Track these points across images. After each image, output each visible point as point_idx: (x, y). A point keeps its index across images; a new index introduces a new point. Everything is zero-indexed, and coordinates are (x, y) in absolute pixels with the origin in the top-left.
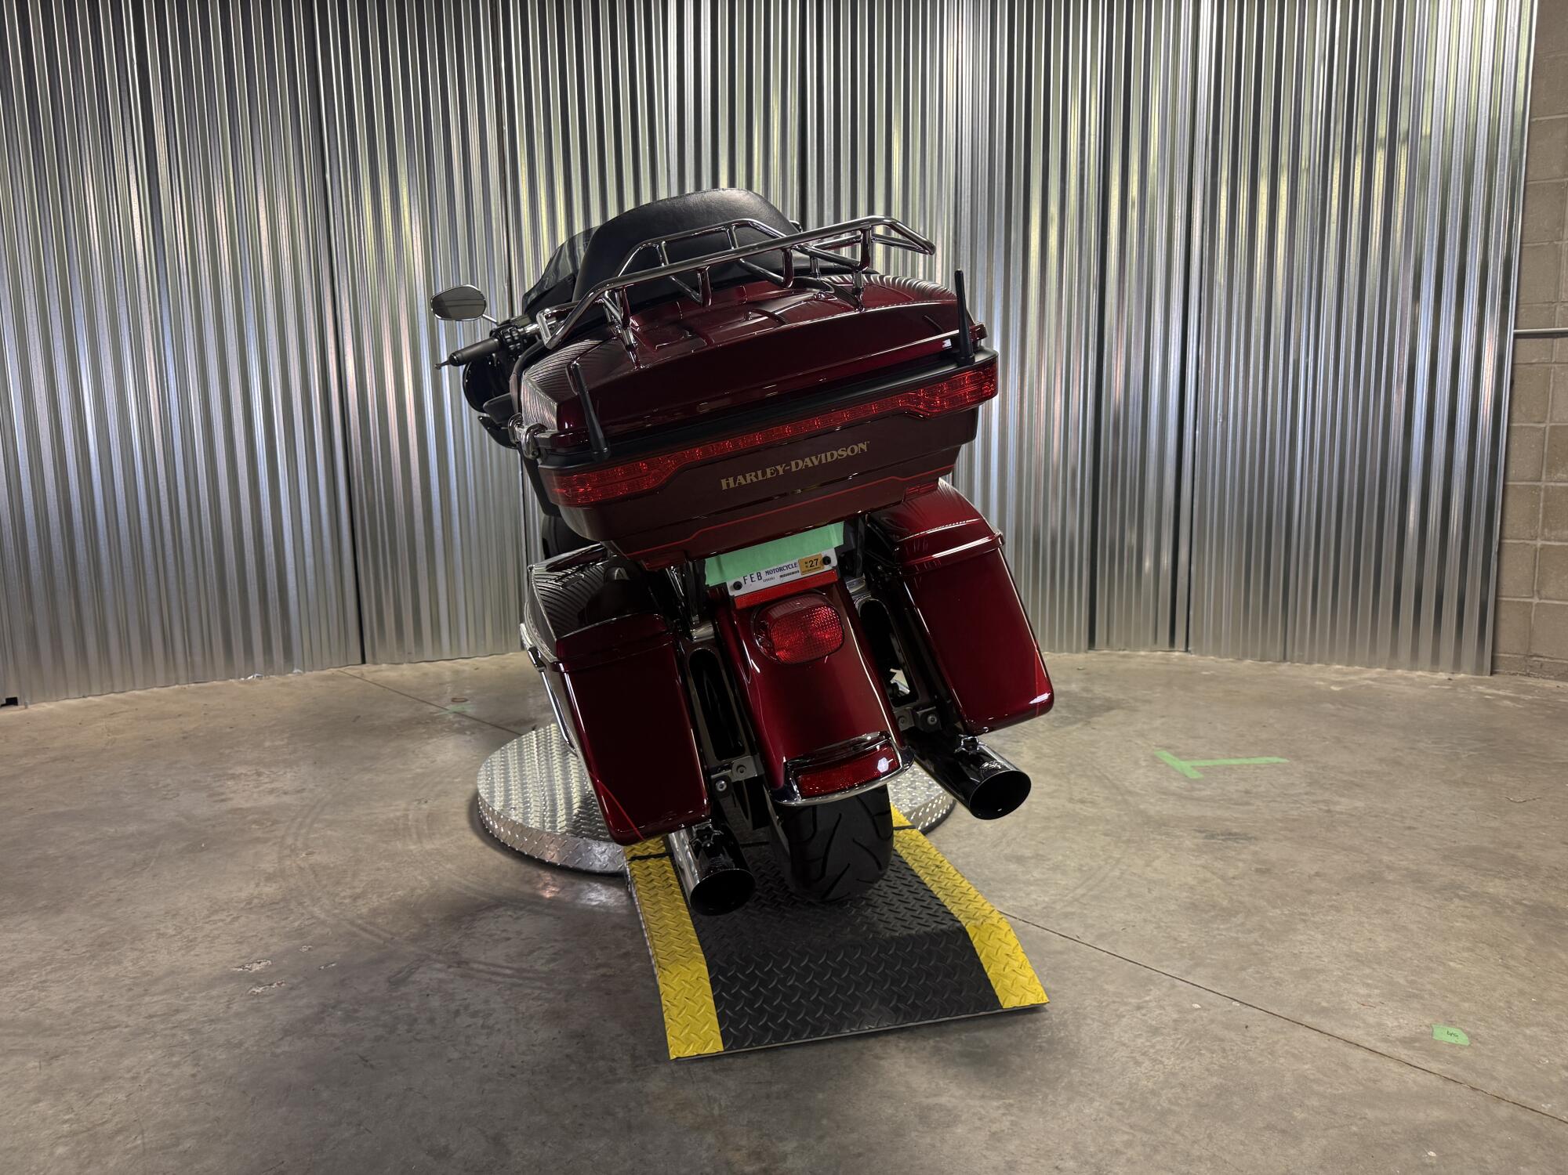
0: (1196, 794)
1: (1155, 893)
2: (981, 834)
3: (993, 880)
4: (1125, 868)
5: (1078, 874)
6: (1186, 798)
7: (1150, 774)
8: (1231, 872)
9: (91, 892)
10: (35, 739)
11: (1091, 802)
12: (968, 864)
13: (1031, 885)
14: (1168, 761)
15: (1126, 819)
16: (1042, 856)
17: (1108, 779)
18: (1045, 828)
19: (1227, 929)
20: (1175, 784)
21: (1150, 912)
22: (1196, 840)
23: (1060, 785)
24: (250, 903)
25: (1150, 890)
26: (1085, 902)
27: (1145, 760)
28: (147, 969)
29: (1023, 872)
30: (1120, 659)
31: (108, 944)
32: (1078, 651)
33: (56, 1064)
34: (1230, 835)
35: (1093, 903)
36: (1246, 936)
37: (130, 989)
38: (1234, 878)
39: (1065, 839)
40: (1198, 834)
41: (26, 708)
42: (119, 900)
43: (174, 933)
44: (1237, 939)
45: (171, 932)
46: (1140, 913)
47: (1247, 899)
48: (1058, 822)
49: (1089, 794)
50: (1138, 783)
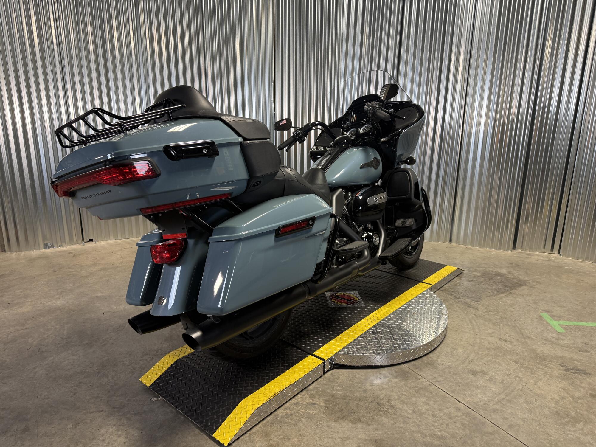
0: (561, 342)
1: (538, 403)
2: (457, 355)
3: (461, 383)
4: (524, 384)
5: (502, 386)
6: (555, 344)
7: (538, 327)
8: (577, 394)
9: (103, 339)
10: (96, 259)
11: (510, 341)
12: (450, 372)
13: (479, 389)
14: (548, 321)
15: (526, 353)
16: (485, 372)
17: (518, 328)
18: (487, 355)
19: (574, 431)
20: (551, 335)
21: (535, 414)
22: (560, 371)
23: (496, 330)
24: (157, 352)
25: (536, 401)
26: (504, 404)
27: (537, 318)
28: (116, 382)
29: (475, 380)
30: (528, 256)
31: (106, 366)
32: (508, 249)
33: (78, 428)
34: (578, 371)
35: (508, 404)
36: (584, 437)
37: (109, 392)
38: (578, 398)
39: (496, 362)
40: (560, 367)
41: (96, 242)
42: (112, 344)
43: (128, 364)
44: (580, 438)
45: (128, 363)
46: (531, 414)
47: (585, 413)
48: (493, 351)
49: (509, 337)
50: (532, 332)
